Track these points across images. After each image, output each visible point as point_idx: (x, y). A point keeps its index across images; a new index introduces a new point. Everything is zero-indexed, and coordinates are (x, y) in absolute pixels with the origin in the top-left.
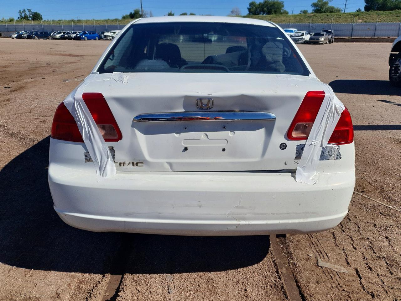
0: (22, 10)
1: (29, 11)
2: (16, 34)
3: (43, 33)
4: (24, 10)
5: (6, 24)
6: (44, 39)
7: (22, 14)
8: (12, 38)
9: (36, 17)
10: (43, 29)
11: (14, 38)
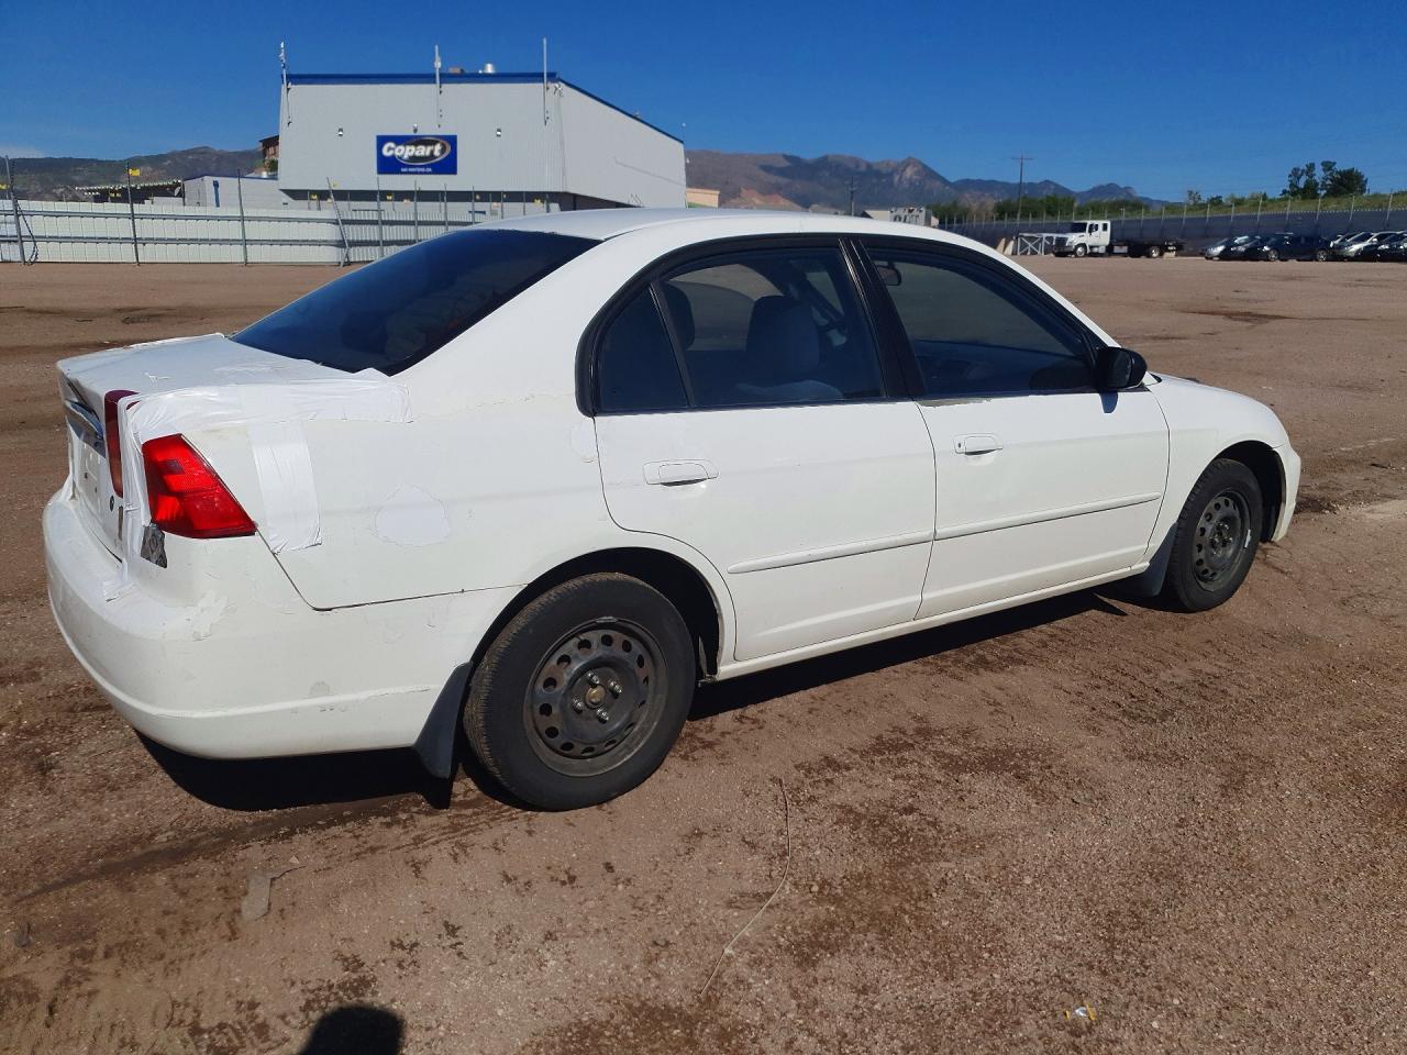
0: (1303, 167)
1: (1328, 166)
2: (1221, 245)
3: (1303, 241)
4: (1311, 167)
5: (1185, 216)
6: (1299, 260)
7: (1299, 178)
8: (1207, 258)
9: (1348, 183)
10: (1317, 226)
11: (1211, 259)
